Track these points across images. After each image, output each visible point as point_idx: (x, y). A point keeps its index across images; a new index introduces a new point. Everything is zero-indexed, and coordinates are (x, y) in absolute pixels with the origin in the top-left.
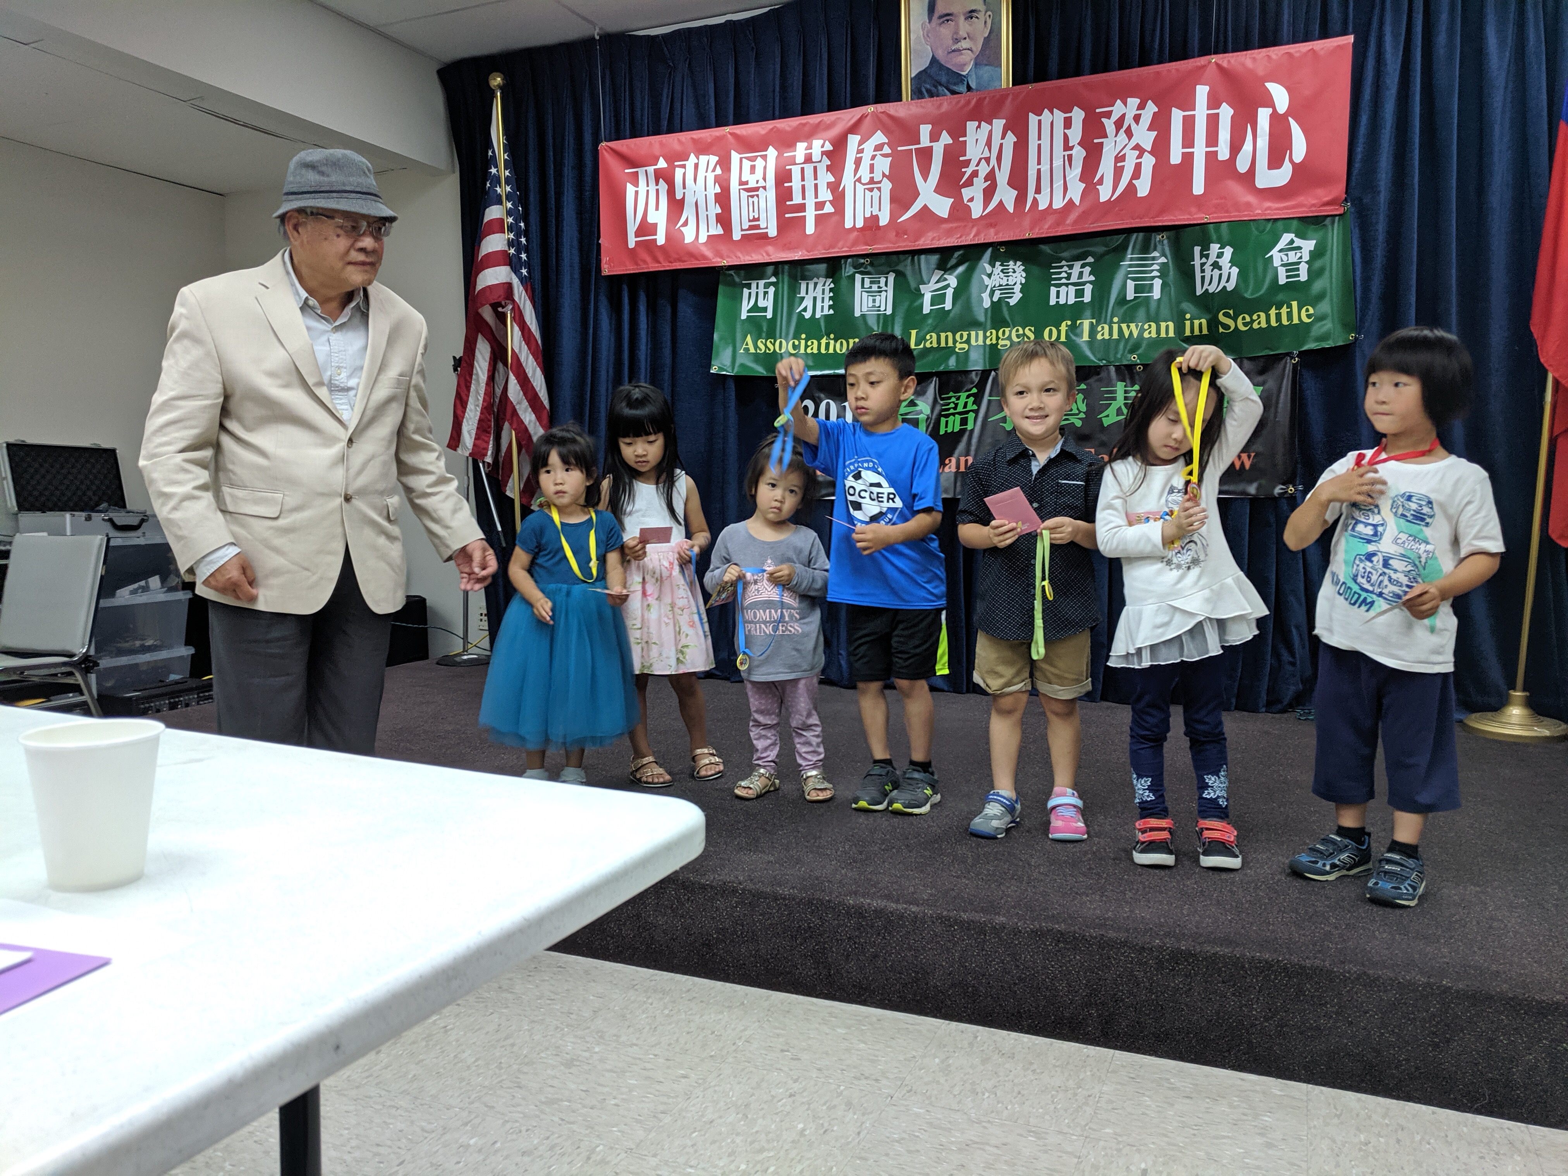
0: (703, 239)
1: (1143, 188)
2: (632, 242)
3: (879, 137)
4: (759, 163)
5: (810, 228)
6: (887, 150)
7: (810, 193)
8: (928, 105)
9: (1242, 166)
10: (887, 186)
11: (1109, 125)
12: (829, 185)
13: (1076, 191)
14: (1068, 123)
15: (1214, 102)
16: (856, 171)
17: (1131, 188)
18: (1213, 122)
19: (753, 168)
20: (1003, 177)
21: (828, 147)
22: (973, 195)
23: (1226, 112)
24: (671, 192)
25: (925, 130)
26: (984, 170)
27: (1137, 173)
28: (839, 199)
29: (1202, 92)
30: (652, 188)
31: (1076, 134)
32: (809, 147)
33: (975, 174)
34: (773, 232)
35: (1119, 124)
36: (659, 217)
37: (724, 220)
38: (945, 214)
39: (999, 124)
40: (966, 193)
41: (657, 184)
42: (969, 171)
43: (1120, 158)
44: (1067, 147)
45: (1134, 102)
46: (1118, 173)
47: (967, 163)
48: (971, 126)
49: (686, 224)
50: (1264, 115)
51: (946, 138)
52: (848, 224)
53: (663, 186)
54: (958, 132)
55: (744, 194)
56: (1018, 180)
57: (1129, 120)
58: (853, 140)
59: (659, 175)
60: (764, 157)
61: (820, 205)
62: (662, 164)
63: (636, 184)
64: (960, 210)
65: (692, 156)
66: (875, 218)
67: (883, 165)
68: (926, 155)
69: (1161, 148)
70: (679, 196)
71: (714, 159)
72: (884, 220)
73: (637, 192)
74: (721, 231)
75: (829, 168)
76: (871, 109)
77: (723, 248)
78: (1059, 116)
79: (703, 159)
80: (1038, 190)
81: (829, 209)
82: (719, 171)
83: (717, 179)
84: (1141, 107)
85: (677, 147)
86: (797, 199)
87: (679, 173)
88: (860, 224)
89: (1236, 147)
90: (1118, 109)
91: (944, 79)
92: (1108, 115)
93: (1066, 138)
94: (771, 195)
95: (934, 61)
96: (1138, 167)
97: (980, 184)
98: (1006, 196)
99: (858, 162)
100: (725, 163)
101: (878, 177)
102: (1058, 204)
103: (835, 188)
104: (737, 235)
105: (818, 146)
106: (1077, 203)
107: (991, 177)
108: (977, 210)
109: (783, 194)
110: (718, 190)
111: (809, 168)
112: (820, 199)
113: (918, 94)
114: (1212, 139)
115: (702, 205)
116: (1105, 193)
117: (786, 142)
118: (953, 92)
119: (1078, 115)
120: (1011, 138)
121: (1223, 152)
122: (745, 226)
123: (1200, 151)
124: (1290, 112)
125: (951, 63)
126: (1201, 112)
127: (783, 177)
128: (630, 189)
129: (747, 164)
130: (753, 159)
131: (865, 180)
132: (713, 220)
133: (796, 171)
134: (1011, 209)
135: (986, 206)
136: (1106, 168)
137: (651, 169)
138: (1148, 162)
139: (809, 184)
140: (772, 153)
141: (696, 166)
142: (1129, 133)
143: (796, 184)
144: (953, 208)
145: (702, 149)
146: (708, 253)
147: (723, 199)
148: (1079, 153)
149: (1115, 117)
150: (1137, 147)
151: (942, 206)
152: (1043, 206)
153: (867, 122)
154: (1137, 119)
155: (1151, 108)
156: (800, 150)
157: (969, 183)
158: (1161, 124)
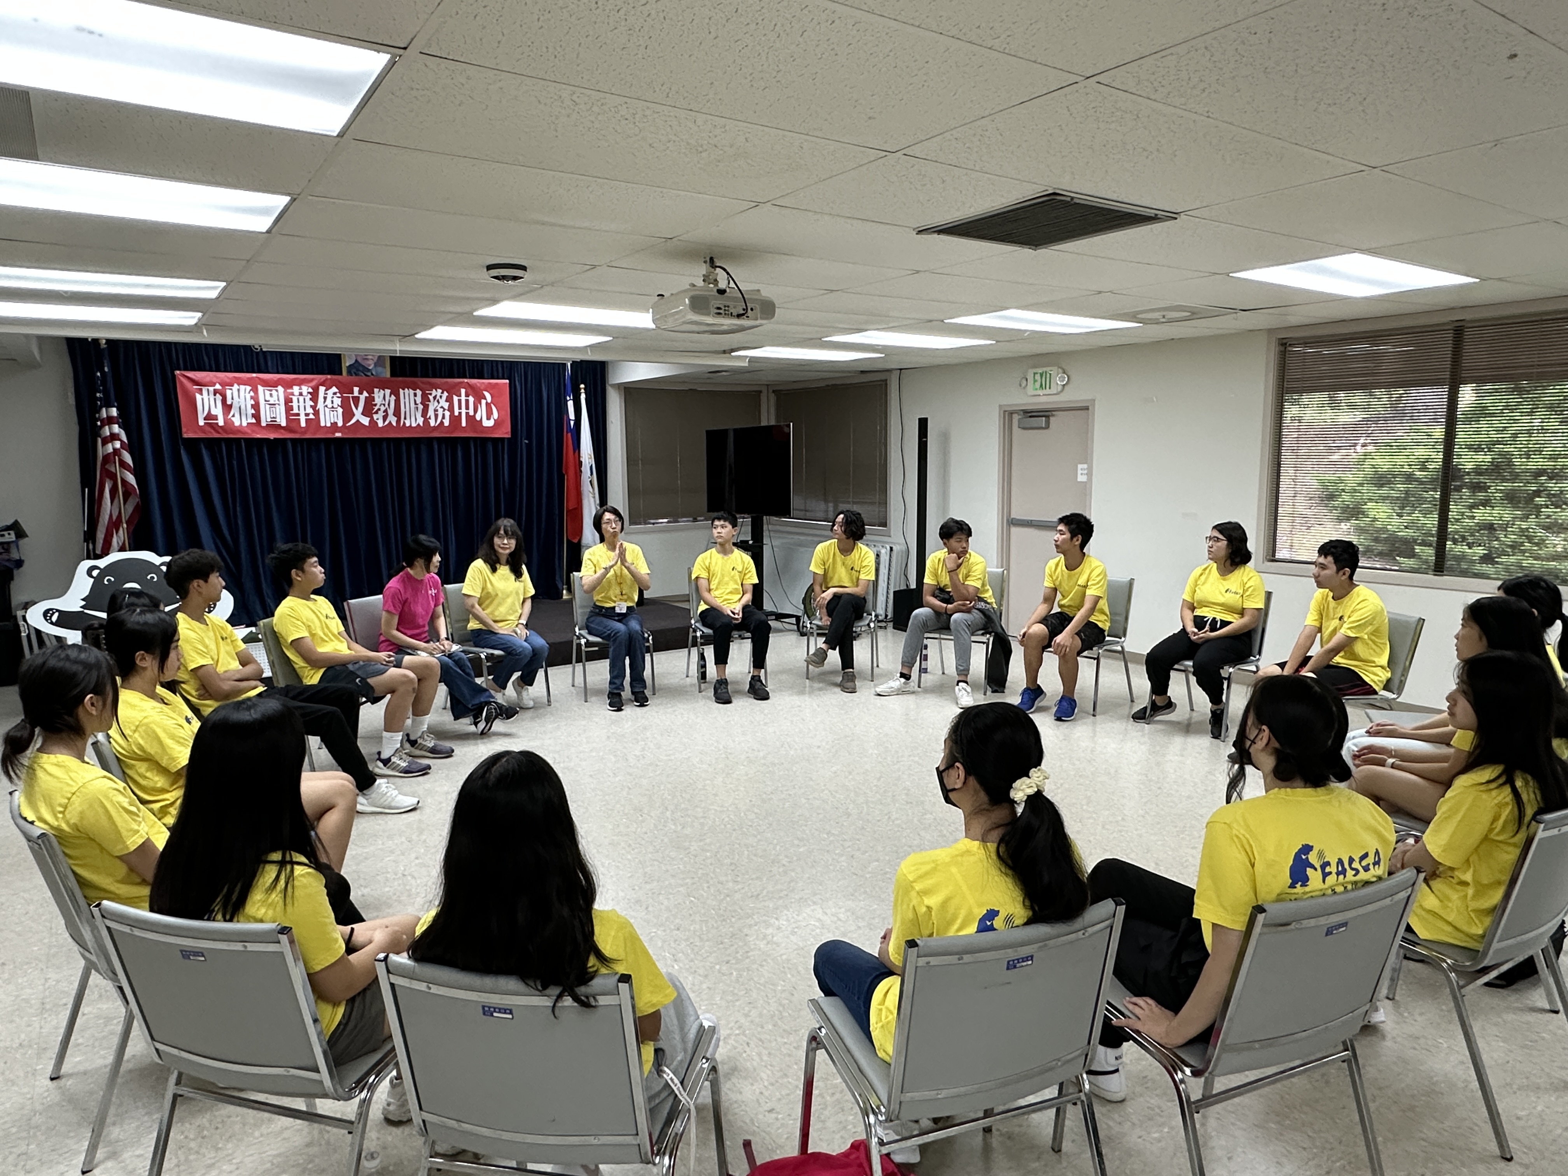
0: (244, 424)
1: (446, 423)
2: (201, 422)
3: (334, 389)
4: (274, 392)
5: (303, 424)
6: (338, 395)
7: (302, 408)
8: (354, 378)
9: (478, 418)
10: (340, 410)
11: (431, 398)
12: (311, 406)
13: (420, 421)
14: (415, 395)
15: (467, 395)
16: (325, 402)
17: (442, 423)
18: (467, 402)
19: (271, 395)
20: (391, 412)
21: (310, 390)
22: (379, 418)
23: (471, 399)
24: (224, 401)
25: (356, 389)
26: (383, 408)
27: (443, 417)
28: (316, 413)
29: (463, 391)
30: (212, 397)
31: (419, 399)
32: (300, 389)
33: (379, 409)
34: (284, 424)
35: (435, 398)
36: (218, 411)
37: (257, 416)
38: (367, 424)
39: (388, 391)
40: (375, 417)
41: (215, 395)
42: (376, 408)
43: (436, 410)
44: (416, 404)
45: (440, 391)
46: (436, 416)
47: (375, 405)
48: (376, 390)
49: (233, 416)
50: (483, 402)
51: (365, 394)
52: (322, 424)
53: (219, 397)
54: (371, 392)
55: (268, 406)
56: (397, 413)
57: (438, 397)
58: (322, 389)
59: (216, 392)
60: (277, 391)
61: (307, 415)
62: (218, 387)
63: (202, 394)
64: (373, 423)
65: (236, 385)
66: (336, 423)
67: (338, 401)
68: (356, 400)
69: (451, 409)
70: (229, 402)
71: (249, 388)
72: (340, 424)
73: (203, 399)
74: (254, 421)
75: (311, 399)
76: (329, 377)
77: (255, 428)
78: (412, 392)
79: (242, 387)
80: (405, 418)
81: (312, 416)
82: (252, 394)
83: (252, 398)
84: (442, 393)
85: (228, 381)
86: (295, 411)
87: (229, 393)
88: (329, 425)
89: (475, 411)
90: (434, 392)
91: (361, 369)
92: (431, 394)
93: (415, 401)
94: (283, 408)
95: (356, 361)
96: (444, 415)
97: (381, 414)
98: (393, 420)
99: (325, 398)
100: (255, 390)
101: (335, 406)
102: (414, 425)
103: (314, 407)
104: (264, 424)
105: (305, 389)
106: (421, 424)
107: (386, 411)
108: (380, 424)
109: (289, 409)
110: (253, 402)
111: (301, 398)
112: (307, 412)
113: (349, 373)
114: (467, 408)
115: (243, 407)
116: (432, 423)
117: (288, 385)
118: (366, 375)
119: (419, 392)
120: (393, 397)
121: (471, 413)
122: (269, 420)
123: (464, 411)
124: (492, 402)
125: (364, 363)
126: (463, 398)
127: (288, 401)
128: (198, 396)
129: (268, 393)
130: (271, 390)
131: (330, 406)
132: (250, 416)
133: (295, 399)
134: (394, 424)
135: (384, 421)
136: (431, 413)
137: (211, 389)
138: (447, 414)
139: (302, 404)
140: (280, 389)
141: (239, 390)
142: (438, 402)
143: (295, 404)
144: (370, 422)
145: (241, 382)
146: (249, 431)
147: (256, 407)
148: (421, 407)
149: (433, 395)
150: (442, 407)
151: (365, 421)
152: (408, 425)
153: (328, 382)
154: (441, 397)
155: (446, 394)
156: (296, 390)
157: (376, 413)
158: (449, 400)
